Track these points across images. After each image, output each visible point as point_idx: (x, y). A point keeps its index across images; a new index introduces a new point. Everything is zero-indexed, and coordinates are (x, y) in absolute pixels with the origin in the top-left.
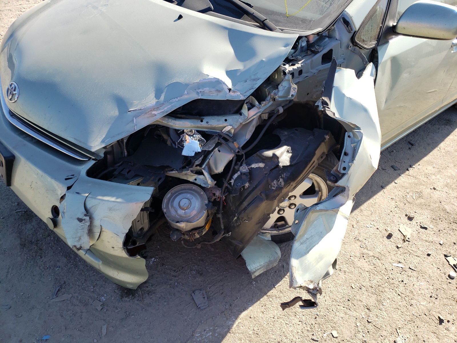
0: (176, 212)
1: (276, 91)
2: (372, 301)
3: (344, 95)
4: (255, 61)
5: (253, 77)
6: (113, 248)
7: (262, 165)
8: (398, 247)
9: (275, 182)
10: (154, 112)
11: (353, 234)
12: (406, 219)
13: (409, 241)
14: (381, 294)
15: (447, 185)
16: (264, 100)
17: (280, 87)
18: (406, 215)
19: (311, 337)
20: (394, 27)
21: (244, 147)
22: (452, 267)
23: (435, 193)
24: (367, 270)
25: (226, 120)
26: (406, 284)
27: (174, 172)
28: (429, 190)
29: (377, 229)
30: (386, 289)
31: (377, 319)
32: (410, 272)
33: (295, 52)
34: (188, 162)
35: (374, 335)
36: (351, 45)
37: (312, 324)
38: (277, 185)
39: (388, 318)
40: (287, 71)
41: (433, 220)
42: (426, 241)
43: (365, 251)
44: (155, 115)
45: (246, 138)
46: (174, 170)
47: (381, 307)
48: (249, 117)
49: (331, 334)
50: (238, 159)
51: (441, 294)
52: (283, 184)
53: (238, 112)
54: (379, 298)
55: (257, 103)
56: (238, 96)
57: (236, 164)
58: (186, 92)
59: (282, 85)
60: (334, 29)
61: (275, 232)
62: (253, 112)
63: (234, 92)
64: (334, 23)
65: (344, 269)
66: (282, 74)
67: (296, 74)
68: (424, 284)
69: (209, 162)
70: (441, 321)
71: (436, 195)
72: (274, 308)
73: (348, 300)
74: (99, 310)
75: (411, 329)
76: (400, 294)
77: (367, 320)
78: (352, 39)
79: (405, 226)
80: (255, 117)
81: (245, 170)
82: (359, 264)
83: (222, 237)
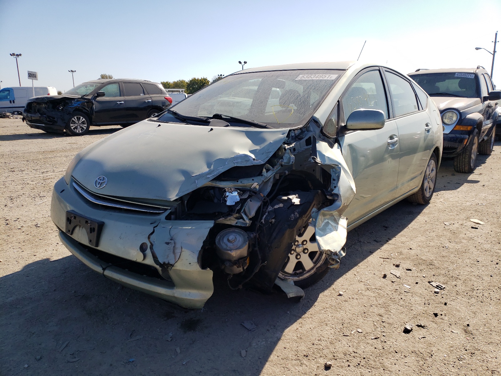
0: (227, 245)
1: (282, 160)
2: (382, 311)
3: (324, 155)
4: (266, 144)
5: (267, 151)
6: (190, 264)
7: (281, 205)
8: (393, 282)
9: (292, 215)
10: (208, 176)
11: (356, 279)
12: (394, 267)
13: (400, 278)
14: (388, 307)
15: (419, 246)
16: (276, 165)
17: (284, 158)
18: (394, 265)
19: (342, 335)
20: (345, 126)
21: (268, 195)
22: (436, 287)
23: (411, 251)
24: (373, 296)
25: (253, 180)
26: (404, 300)
27: (221, 219)
28: (407, 250)
29: (374, 274)
30: (390, 304)
31: (388, 320)
32: (406, 294)
33: (288, 139)
34: (231, 210)
35: (389, 328)
36: (321, 135)
37: (341, 328)
38: (294, 217)
39: (397, 318)
40: (286, 148)
41: (415, 265)
42: (413, 276)
43: (368, 287)
44: (209, 178)
45: (268, 191)
46: (221, 218)
47: (390, 313)
48: (268, 176)
49: (357, 331)
50: (265, 204)
51: (431, 302)
52: (298, 215)
53: (260, 174)
54: (387, 309)
55: (271, 167)
56: (260, 162)
57: (263, 208)
58: (227, 163)
59: (285, 156)
60: (309, 126)
61: (296, 279)
62: (270, 173)
63: (257, 160)
64: (309, 122)
65: (356, 298)
66: (283, 150)
67: (292, 150)
68: (417, 298)
69: (244, 209)
70: (436, 315)
71: (412, 252)
72: (309, 324)
73: (364, 313)
74: (169, 340)
75: (415, 321)
76: (401, 305)
77: (382, 321)
78: (321, 131)
79: (395, 270)
80: (271, 176)
81: (271, 209)
82: (366, 294)
83: (261, 266)
